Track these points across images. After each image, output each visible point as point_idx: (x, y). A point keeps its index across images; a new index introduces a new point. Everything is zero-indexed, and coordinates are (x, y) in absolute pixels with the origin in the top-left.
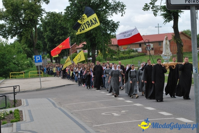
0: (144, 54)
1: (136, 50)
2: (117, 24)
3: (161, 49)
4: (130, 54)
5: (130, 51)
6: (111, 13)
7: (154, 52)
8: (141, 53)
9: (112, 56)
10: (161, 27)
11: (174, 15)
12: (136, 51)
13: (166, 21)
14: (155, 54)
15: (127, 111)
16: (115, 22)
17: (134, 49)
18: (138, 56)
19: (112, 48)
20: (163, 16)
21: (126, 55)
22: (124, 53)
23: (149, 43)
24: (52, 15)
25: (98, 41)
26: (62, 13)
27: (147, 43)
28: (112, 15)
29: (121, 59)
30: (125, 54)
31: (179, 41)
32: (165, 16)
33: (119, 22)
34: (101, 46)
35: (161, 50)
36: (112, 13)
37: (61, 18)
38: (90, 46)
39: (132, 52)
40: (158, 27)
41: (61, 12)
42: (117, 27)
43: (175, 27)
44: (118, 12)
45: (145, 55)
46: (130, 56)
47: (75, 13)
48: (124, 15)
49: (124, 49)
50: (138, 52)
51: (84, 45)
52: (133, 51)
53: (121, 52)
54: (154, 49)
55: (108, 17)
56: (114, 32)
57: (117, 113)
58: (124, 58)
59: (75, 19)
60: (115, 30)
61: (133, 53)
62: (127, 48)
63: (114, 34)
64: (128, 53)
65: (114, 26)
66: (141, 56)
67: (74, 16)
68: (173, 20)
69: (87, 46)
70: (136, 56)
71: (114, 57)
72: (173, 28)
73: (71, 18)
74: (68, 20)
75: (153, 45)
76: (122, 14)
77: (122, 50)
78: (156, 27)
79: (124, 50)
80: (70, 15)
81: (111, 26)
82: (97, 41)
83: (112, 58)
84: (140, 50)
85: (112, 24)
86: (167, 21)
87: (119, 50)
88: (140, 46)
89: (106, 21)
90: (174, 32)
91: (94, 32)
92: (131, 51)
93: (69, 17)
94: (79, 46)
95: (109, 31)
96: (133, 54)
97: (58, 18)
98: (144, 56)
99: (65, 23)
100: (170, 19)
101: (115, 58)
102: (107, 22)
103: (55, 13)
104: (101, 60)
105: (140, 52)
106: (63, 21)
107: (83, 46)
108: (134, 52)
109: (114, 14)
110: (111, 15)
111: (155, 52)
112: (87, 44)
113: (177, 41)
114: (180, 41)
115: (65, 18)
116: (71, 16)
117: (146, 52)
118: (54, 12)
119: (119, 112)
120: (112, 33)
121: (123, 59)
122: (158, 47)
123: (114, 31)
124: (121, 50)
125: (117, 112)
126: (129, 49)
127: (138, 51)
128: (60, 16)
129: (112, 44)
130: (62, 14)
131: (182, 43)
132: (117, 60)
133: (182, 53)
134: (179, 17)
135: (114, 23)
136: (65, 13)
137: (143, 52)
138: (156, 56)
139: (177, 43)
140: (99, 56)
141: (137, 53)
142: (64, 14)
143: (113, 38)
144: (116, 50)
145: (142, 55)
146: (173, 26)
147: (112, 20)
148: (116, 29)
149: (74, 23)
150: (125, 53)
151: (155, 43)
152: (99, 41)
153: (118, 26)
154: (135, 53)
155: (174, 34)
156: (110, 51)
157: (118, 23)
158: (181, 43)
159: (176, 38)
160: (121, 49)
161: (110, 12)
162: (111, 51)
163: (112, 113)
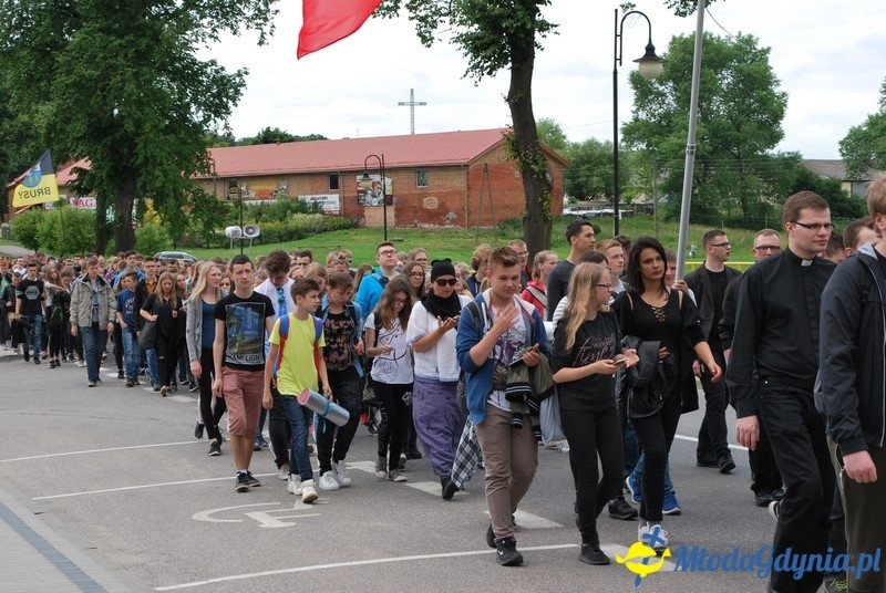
0: (350, 220)
1: (316, 204)
2: (238, 80)
3: (425, 200)
4: (288, 218)
5: (289, 208)
6: (209, 30)
7: (396, 216)
8: (335, 215)
9: (208, 225)
10: (425, 104)
11: (513, 41)
12: (316, 208)
13: (475, 67)
14: (397, 224)
16: (230, 71)
17: (308, 199)
18: (325, 230)
19: (209, 190)
20: (464, 45)
21: (269, 225)
22: (258, 213)
23: (382, 171)
25: (148, 155)
27: (374, 171)
28: (216, 38)
30: (266, 221)
31: (535, 162)
32: (476, 46)
33: (247, 73)
34: (162, 178)
35: (425, 206)
36: (214, 30)
38: (109, 175)
39: (295, 212)
40: (412, 104)
42: (237, 92)
43: (520, 99)
44: (242, 25)
45: (355, 226)
46: (286, 228)
47: (39, 23)
48: (268, 38)
49: (261, 195)
50: (323, 213)
51: (81, 171)
52: (302, 208)
53: (246, 208)
54: (395, 200)
55: (195, 45)
56: (223, 118)
57: (271, 514)
59: (39, 51)
60: (226, 107)
61: (299, 216)
62: (272, 195)
63: (221, 123)
64: (281, 215)
65: (224, 90)
66: (338, 232)
67: (37, 35)
68: (510, 64)
69: (93, 178)
70: (314, 230)
71: (218, 231)
72: (508, 100)
73: (22, 44)
74: (9, 54)
75: (391, 181)
76: (262, 36)
77: (254, 202)
78: (400, 104)
79: (259, 202)
80: (17, 28)
81: (208, 89)
82: (141, 158)
84: (332, 202)
85: (215, 81)
86: (482, 69)
87: (239, 203)
88: (334, 185)
89: (187, 67)
90: (511, 125)
91: (130, 116)
92: (294, 205)
93: (11, 41)
95: (201, 113)
96: (299, 220)
98: (352, 233)
100: (501, 62)
101: (220, 238)
102: (192, 69)
104: (157, 243)
105: (331, 214)
107: (75, 176)
108: (304, 212)
109: (224, 33)
110: (211, 36)
111: (399, 212)
112: (96, 168)
113: (524, 162)
114: (541, 162)
116: (22, 34)
117: (361, 215)
119: (280, 507)
120: (212, 122)
121: (256, 242)
122: (414, 192)
123: (219, 109)
124: (247, 203)
125: (273, 507)
126: (285, 197)
127: (326, 207)
129: (212, 171)
131: (548, 175)
132: (227, 247)
133: (546, 220)
134: (537, 52)
135: (224, 77)
137: (344, 212)
138: (405, 233)
139: (526, 171)
140: (147, 225)
141: (318, 216)
143: (211, 145)
144: (228, 198)
145: (341, 227)
146: (507, 95)
148: (231, 104)
149: (35, 69)
150: (264, 216)
151: (402, 176)
152: (152, 156)
153: (242, 90)
154: (311, 216)
155: (513, 132)
156: (202, 204)
157: (239, 75)
158: (544, 173)
159: (522, 147)
160: (249, 199)
161: (205, 24)
162: (207, 202)
163: (249, 510)
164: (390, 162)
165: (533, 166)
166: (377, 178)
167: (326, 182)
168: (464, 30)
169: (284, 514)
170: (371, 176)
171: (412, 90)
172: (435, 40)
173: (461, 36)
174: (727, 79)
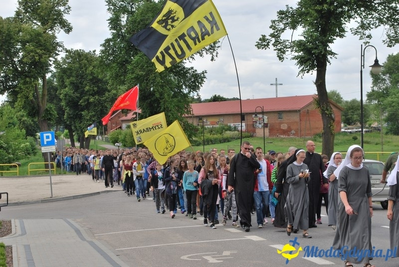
0: (249, 134)
1: (235, 127)
2: (202, 75)
3: (282, 125)
4: (223, 133)
5: (224, 129)
7: (269, 132)
8: (244, 132)
9: (190, 136)
10: (282, 84)
11: (317, 58)
12: (235, 129)
13: (302, 69)
14: (270, 135)
15: (235, 252)
16: (199, 71)
17: (232, 125)
18: (239, 138)
19: (190, 121)
20: (297, 61)
21: (215, 136)
22: (211, 131)
23: (263, 113)
24: (78, 56)
25: (166, 107)
26: (96, 52)
27: (259, 113)
28: (193, 58)
29: (206, 143)
30: (214, 134)
31: (327, 110)
32: (302, 61)
33: (206, 72)
34: (171, 116)
35: (282, 128)
37: (93, 62)
39: (226, 130)
40: (276, 85)
41: (94, 51)
42: (202, 80)
43: (320, 82)
44: (204, 52)
45: (252, 136)
46: (223, 137)
47: (121, 52)
48: (215, 58)
49: (212, 123)
50: (238, 131)
52: (230, 129)
53: (206, 129)
54: (269, 125)
55: (185, 61)
56: (196, 91)
57: (213, 257)
58: (211, 141)
59: (121, 64)
60: (198, 87)
61: (228, 132)
62: (217, 123)
63: (195, 93)
64: (220, 132)
65: (196, 80)
67: (120, 57)
68: (316, 68)
69: (142, 116)
70: (234, 138)
71: (194, 139)
72: (315, 83)
73: (113, 61)
74: (108, 65)
75: (267, 117)
76: (212, 57)
77: (209, 126)
78: (271, 84)
79: (211, 126)
80: (111, 55)
81: (190, 79)
82: (162, 108)
83: (192, 141)
85: (193, 76)
86: (304, 71)
87: (203, 127)
88: (243, 119)
89: (181, 70)
90: (317, 94)
91: (158, 90)
92: (226, 128)
93: (109, 60)
94: (126, 116)
96: (228, 134)
97: (88, 61)
98: (250, 139)
99: (102, 72)
100: (312, 68)
102: (184, 71)
103: (82, 53)
105: (242, 131)
106: (98, 67)
107: (134, 116)
108: (230, 130)
109: (197, 56)
110: (191, 57)
111: (271, 131)
112: (143, 113)
113: (322, 110)
114: (329, 109)
115: (101, 62)
116: (114, 57)
117: (254, 131)
118: (80, 50)
119: (217, 254)
120: (192, 93)
121: (210, 143)
122: (277, 122)
123: (195, 87)
124: (206, 126)
125: (214, 254)
126: (222, 124)
127: (239, 128)
128: (91, 57)
130: (95, 54)
131: (332, 115)
132: (198, 145)
133: (332, 134)
134: (328, 63)
135: (196, 74)
136: (102, 52)
137: (247, 131)
138: (273, 139)
139: (323, 114)
141: (236, 132)
142: (100, 54)
143: (192, 102)
144: (198, 125)
145: (247, 137)
146: (315, 81)
148: (200, 85)
149: (119, 72)
150: (213, 132)
151: (272, 115)
153: (205, 80)
154: (233, 132)
155: (317, 97)
156: (187, 127)
157: (203, 73)
158: (331, 114)
159: (321, 103)
162: (189, 126)
163: (204, 255)
164: (266, 109)
166: (260, 116)
167: (239, 118)
168: (296, 54)
169: (218, 257)
170: (258, 115)
171: (276, 79)
172: (285, 59)
173: (296, 56)
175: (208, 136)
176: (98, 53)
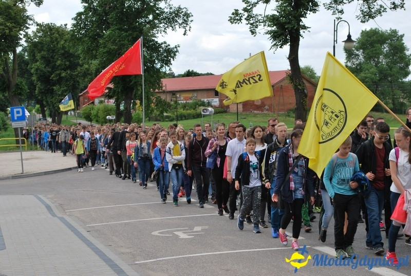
0: (223, 110)
1: (209, 103)
2: (175, 49)
3: (255, 101)
4: (197, 109)
5: (197, 104)
6: (163, 29)
8: (217, 107)
9: (162, 112)
11: (291, 33)
12: (209, 104)
13: (275, 45)
14: (243, 111)
15: (207, 227)
16: (172, 46)
17: (205, 100)
19: (163, 97)
20: (270, 35)
21: (189, 111)
22: (184, 106)
24: (49, 30)
26: (67, 26)
28: (166, 32)
29: (179, 119)
30: (187, 110)
31: (300, 85)
32: (275, 36)
33: (179, 47)
35: (256, 103)
36: (165, 29)
37: (65, 35)
38: (121, 90)
39: (200, 106)
41: (66, 25)
42: (175, 55)
43: (293, 58)
44: (177, 27)
45: (225, 112)
46: (196, 113)
47: (92, 26)
48: (188, 32)
49: (186, 99)
50: (212, 106)
51: (109, 89)
52: (203, 104)
53: (179, 104)
55: (157, 35)
56: (168, 66)
57: (184, 233)
58: (185, 116)
59: (92, 38)
60: (170, 61)
61: (202, 107)
62: (190, 99)
63: (168, 68)
64: (194, 107)
65: (169, 54)
66: (219, 114)
67: (91, 31)
68: (289, 43)
69: (115, 91)
71: (165, 114)
72: (288, 58)
73: (85, 35)
74: (79, 39)
76: (185, 31)
77: (182, 102)
79: (185, 102)
80: (83, 29)
81: (163, 54)
82: (133, 81)
83: (163, 117)
84: (216, 101)
85: (166, 50)
86: (277, 46)
87: (176, 102)
88: (216, 95)
89: (154, 44)
90: (290, 69)
92: (199, 103)
93: (81, 34)
95: (160, 64)
97: (59, 35)
98: (224, 115)
99: (74, 46)
100: (285, 43)
101: (167, 117)
102: (156, 46)
103: (53, 26)
104: (141, 119)
106: (70, 41)
107: (107, 91)
108: (204, 106)
109: (169, 30)
110: (164, 31)
111: (244, 106)
112: (116, 87)
113: (295, 85)
114: (302, 86)
115: (73, 35)
116: (85, 31)
117: (228, 107)
118: (51, 23)
119: (188, 230)
120: (164, 68)
121: (184, 118)
123: (168, 63)
124: (180, 102)
125: (185, 230)
126: (196, 100)
127: (213, 104)
128: (63, 31)
129: (164, 88)
130: (66, 28)
131: (305, 91)
132: (171, 121)
133: (304, 110)
134: (301, 38)
135: (169, 49)
136: (74, 25)
137: (221, 106)
138: (247, 115)
139: (296, 89)
140: (137, 111)
142: (72, 27)
143: (165, 78)
144: (171, 100)
145: (220, 112)
146: (288, 56)
147: (165, 43)
148: (172, 59)
149: (91, 46)
150: (187, 107)
152: (138, 81)
153: (177, 53)
155: (290, 72)
156: (160, 103)
157: (176, 47)
158: (304, 89)
159: (294, 79)
160: (180, 100)
161: (162, 26)
162: (162, 102)
163: (175, 231)
165: (299, 87)
167: (213, 93)
168: (270, 29)
169: (190, 232)
172: (257, 33)
173: (269, 31)
174: (386, 48)
175: (181, 111)
176: (69, 27)
